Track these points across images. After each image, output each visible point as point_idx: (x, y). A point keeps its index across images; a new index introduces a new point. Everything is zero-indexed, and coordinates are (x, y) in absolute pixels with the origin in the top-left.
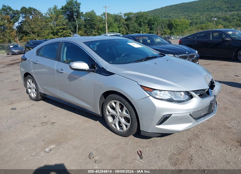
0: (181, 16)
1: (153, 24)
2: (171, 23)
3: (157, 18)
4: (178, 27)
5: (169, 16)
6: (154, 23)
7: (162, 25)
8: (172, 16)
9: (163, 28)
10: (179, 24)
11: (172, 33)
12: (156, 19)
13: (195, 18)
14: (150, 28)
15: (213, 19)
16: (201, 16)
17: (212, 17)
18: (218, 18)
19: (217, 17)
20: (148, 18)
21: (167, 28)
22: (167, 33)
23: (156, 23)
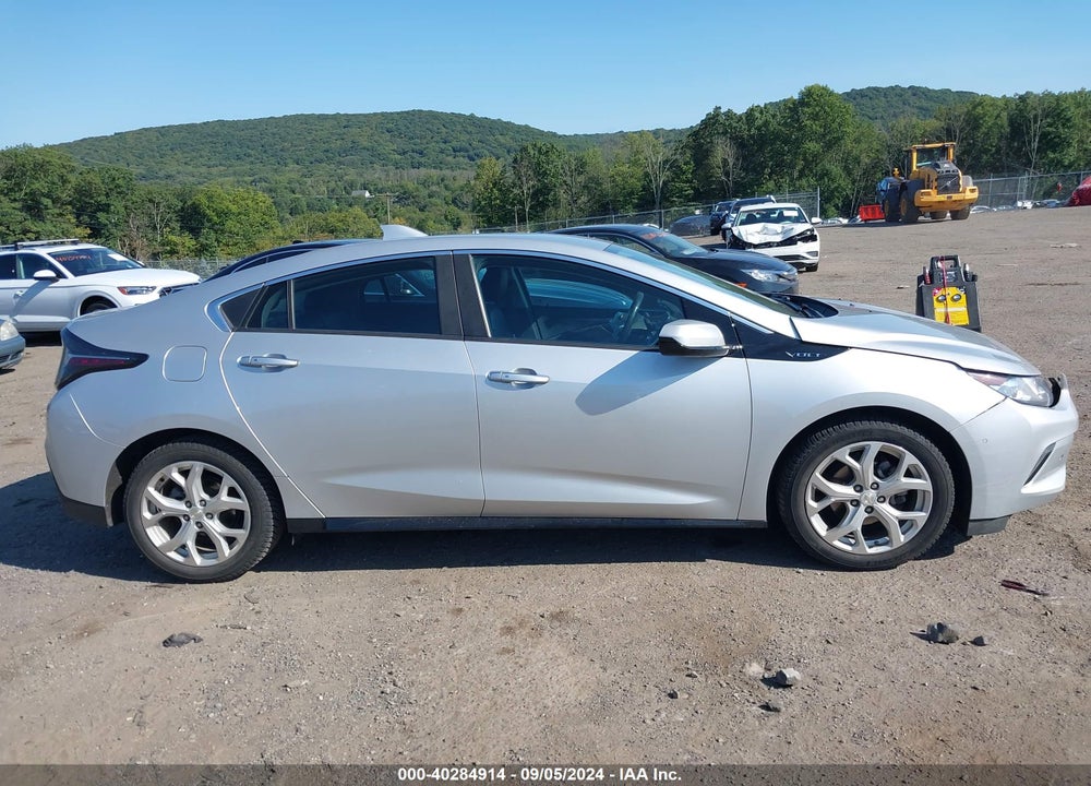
0: (220, 176)
1: (106, 208)
2: (195, 208)
3: (120, 182)
4: (229, 224)
5: (161, 174)
6: (109, 205)
7: (150, 216)
8: (179, 173)
9: (155, 228)
10: (234, 208)
11: (207, 250)
12: (118, 186)
13: (286, 188)
14: (89, 226)
15: (354, 193)
16: (309, 181)
17: (352, 185)
18: (376, 190)
19: (372, 188)
20: (73, 178)
21: (177, 226)
22: (179, 248)
23: (118, 205)
